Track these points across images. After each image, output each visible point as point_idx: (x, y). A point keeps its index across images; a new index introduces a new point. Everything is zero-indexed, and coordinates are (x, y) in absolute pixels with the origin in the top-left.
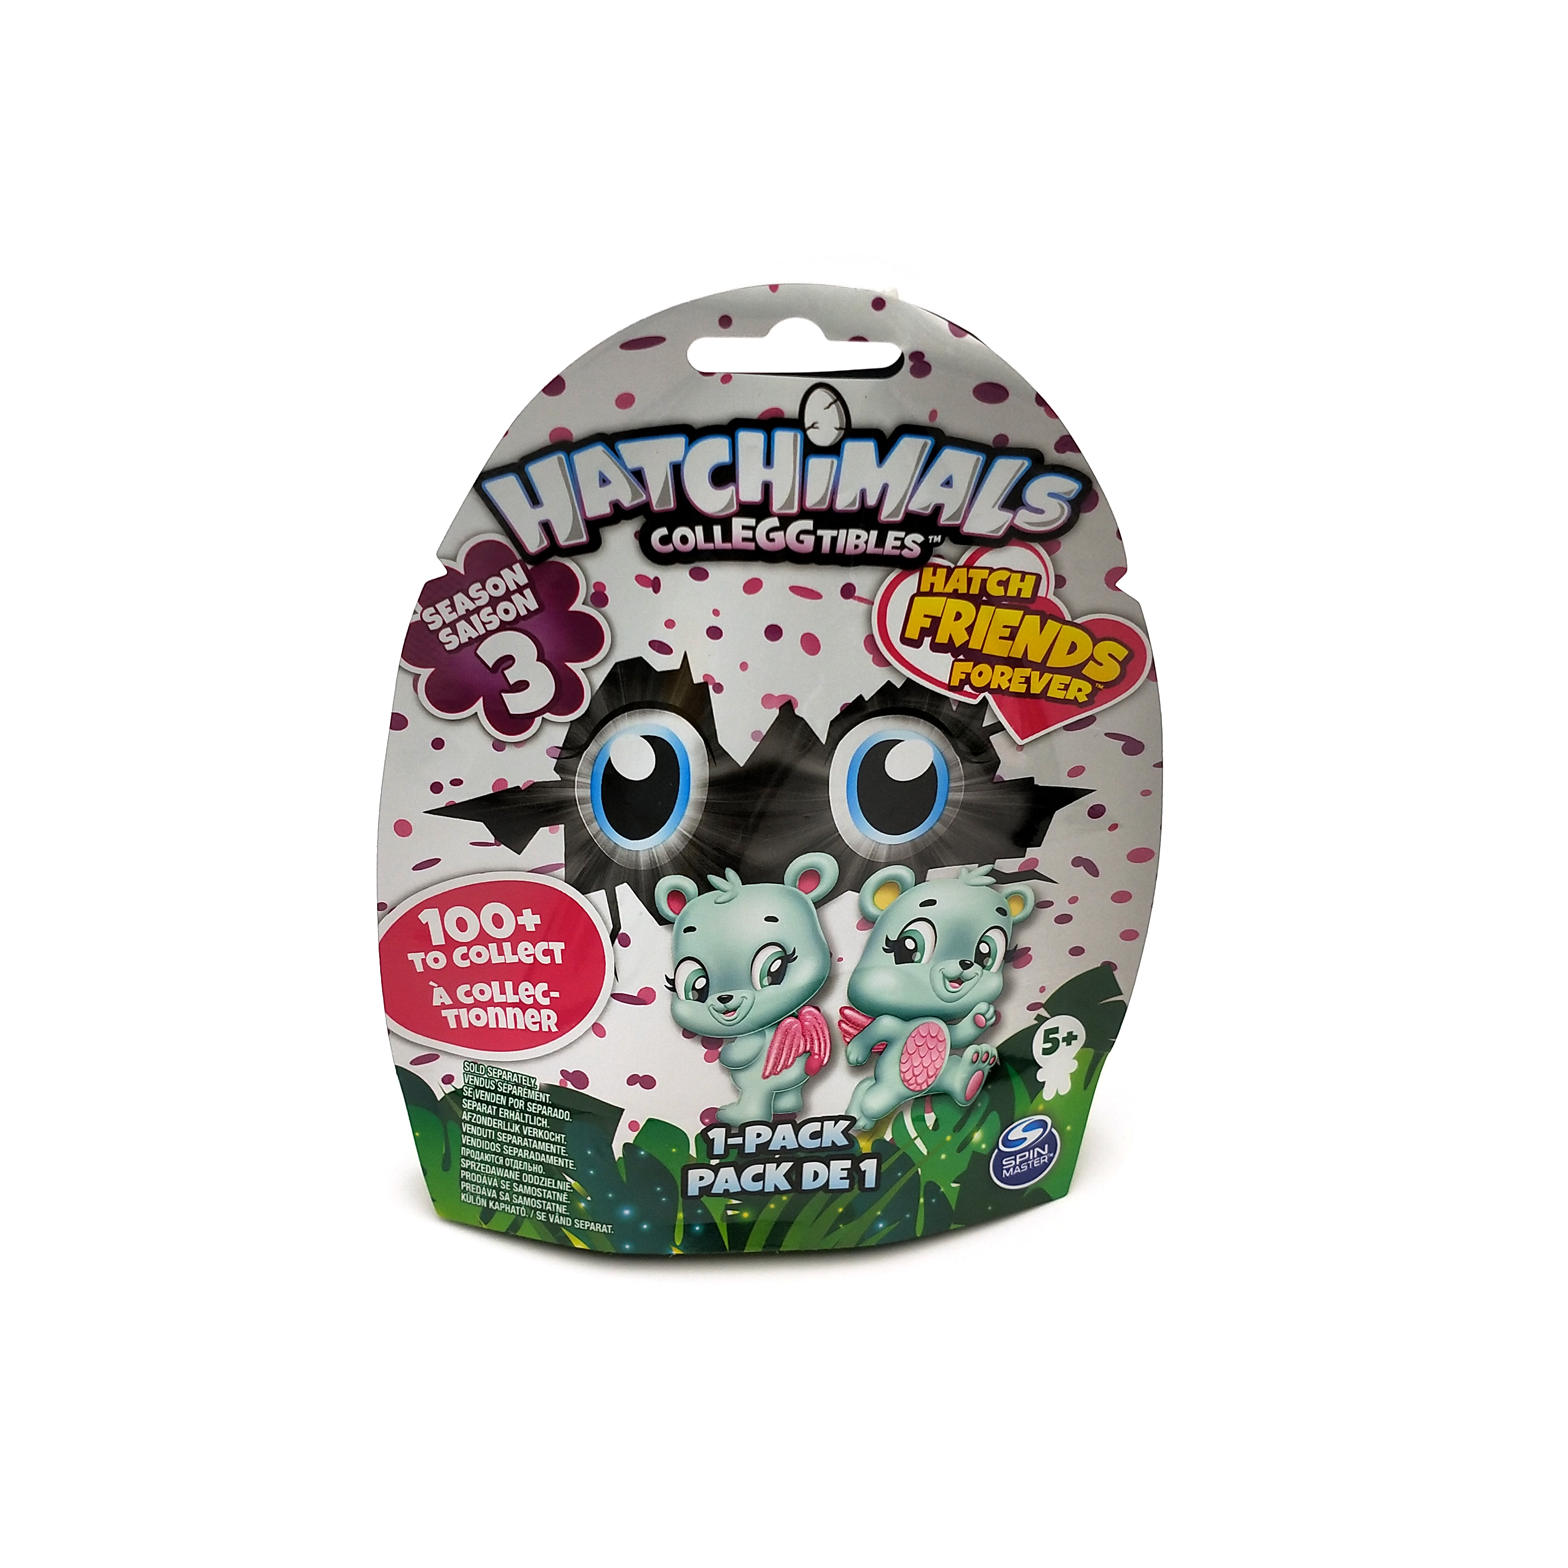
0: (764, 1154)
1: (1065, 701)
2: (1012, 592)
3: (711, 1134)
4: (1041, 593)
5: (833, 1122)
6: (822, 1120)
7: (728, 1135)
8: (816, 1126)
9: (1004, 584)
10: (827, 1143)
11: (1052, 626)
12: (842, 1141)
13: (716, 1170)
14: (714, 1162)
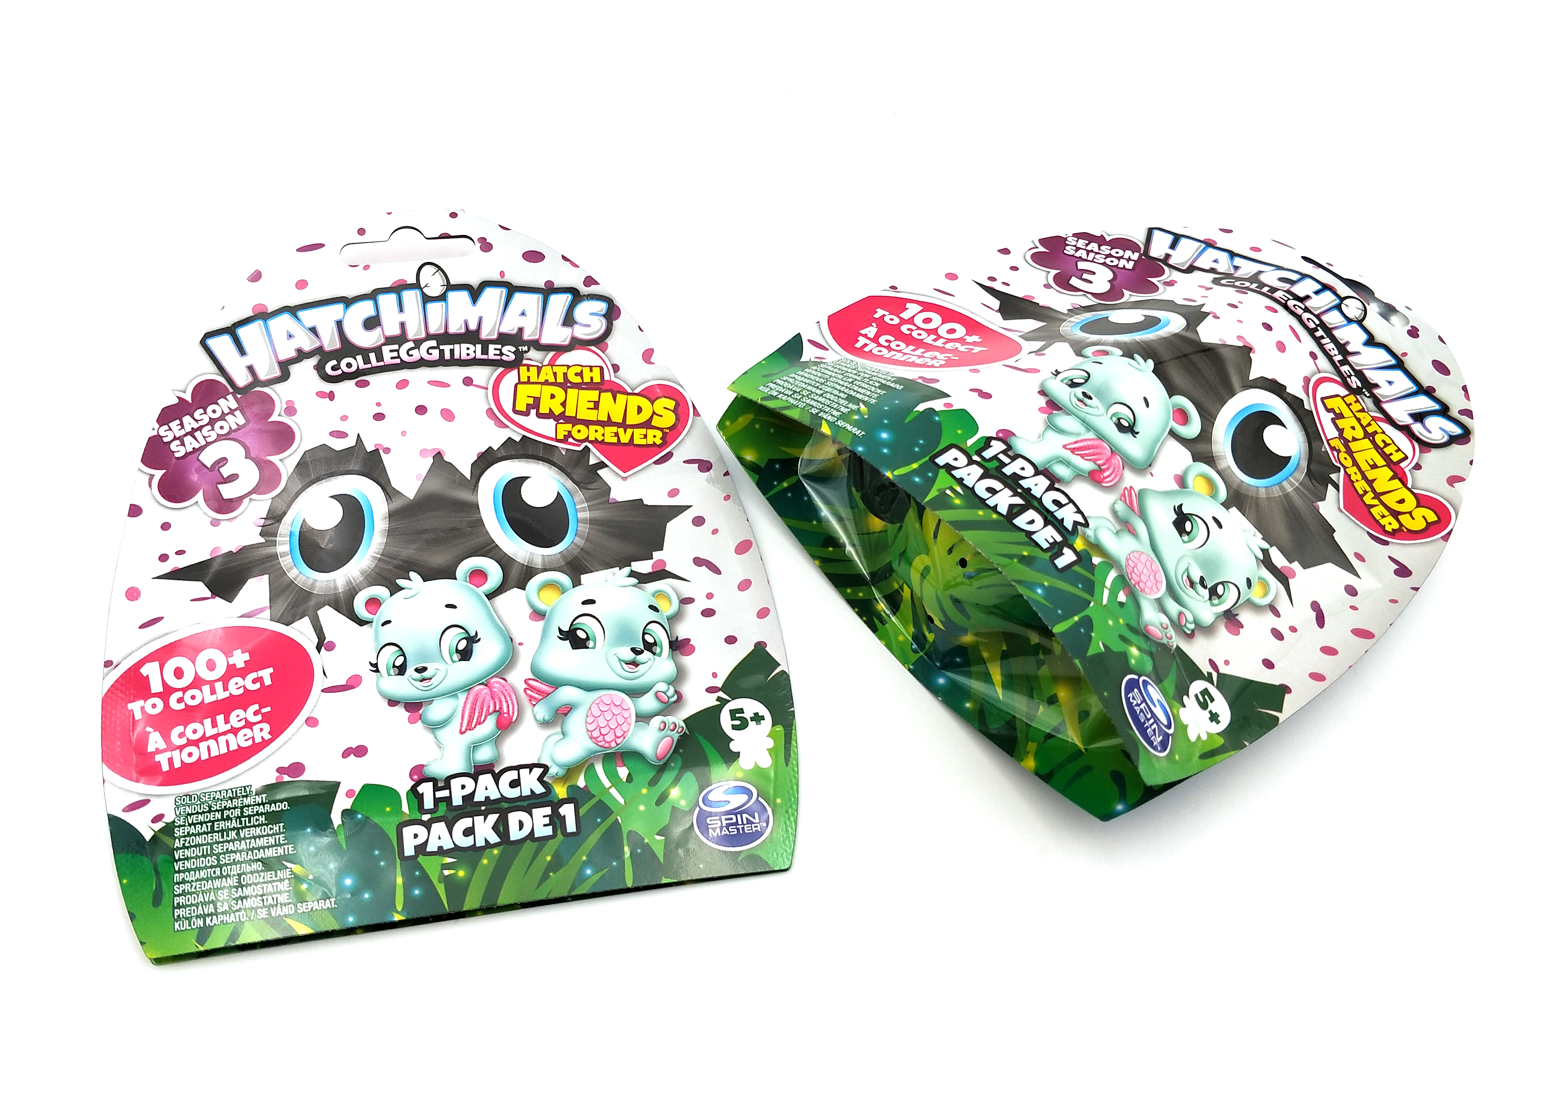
0: (1013, 482)
1: (1377, 521)
2: (1387, 450)
3: (993, 443)
4: (1403, 465)
5: (1076, 510)
6: (1071, 501)
7: (1004, 452)
8: (1063, 500)
9: (1386, 445)
10: (1059, 514)
11: (1397, 483)
12: (1069, 525)
13: (971, 462)
14: (976, 458)
